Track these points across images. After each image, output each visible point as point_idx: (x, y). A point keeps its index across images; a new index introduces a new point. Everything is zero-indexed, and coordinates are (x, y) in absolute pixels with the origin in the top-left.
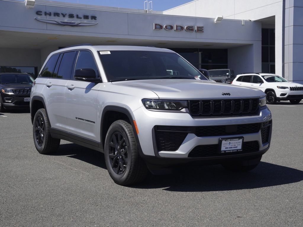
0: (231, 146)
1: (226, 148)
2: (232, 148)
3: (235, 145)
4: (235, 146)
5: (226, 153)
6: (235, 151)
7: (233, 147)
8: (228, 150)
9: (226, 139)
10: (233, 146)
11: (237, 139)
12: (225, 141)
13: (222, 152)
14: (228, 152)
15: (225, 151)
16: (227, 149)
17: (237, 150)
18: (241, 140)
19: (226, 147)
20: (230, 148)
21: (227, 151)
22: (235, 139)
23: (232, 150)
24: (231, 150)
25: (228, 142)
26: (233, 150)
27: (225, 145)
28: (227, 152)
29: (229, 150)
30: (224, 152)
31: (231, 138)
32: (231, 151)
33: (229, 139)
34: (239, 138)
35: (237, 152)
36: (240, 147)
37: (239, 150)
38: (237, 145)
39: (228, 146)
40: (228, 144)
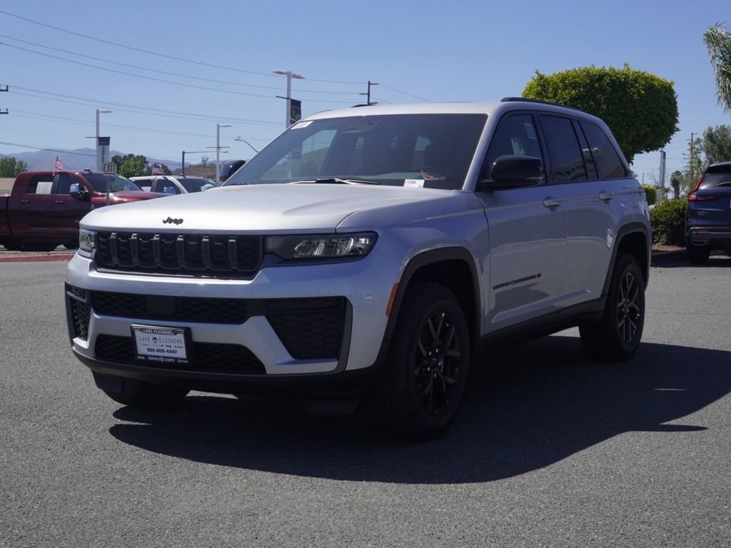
0: (162, 348)
1: (149, 350)
2: (163, 351)
3: (170, 346)
4: (169, 349)
5: (147, 361)
6: (169, 360)
7: (166, 350)
8: (154, 356)
13: (139, 357)
14: (153, 361)
15: (146, 356)
16: (150, 353)
17: (176, 359)
18: (181, 337)
19: (149, 347)
20: (157, 351)
21: (151, 356)
23: (163, 357)
24: (159, 357)
25: (150, 335)
26: (165, 357)
27: (145, 342)
28: (151, 358)
29: (157, 357)
30: (143, 358)
32: (162, 360)
35: (176, 364)
36: (181, 353)
37: (181, 359)
38: (175, 347)
39: (151, 345)
40: (152, 342)
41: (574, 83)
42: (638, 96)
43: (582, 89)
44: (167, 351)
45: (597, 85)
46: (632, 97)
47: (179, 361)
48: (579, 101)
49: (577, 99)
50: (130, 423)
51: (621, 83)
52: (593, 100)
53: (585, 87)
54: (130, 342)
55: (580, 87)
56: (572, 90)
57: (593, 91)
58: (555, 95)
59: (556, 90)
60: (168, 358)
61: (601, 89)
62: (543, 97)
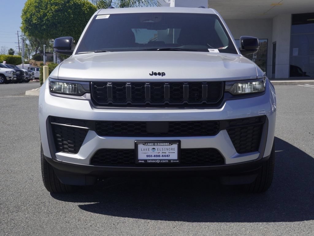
0: (158, 154)
1: (147, 156)
2: (159, 156)
3: (165, 153)
4: (164, 154)
5: (146, 163)
6: (164, 161)
8: (152, 160)
9: (145, 143)
10: (161, 155)
11: (166, 144)
12: (144, 145)
13: (140, 161)
14: (150, 163)
15: (146, 160)
16: (149, 158)
17: (169, 160)
18: (175, 146)
19: (148, 154)
20: (155, 156)
21: (150, 160)
22: (162, 144)
23: (159, 160)
24: (157, 160)
25: (150, 147)
26: (161, 160)
27: (145, 151)
29: (154, 160)
30: (143, 162)
31: (154, 142)
32: (158, 162)
33: (150, 143)
34: (171, 142)
35: (169, 163)
36: (174, 156)
37: (173, 160)
38: (169, 153)
39: (150, 153)
40: (151, 151)
41: (56, 3)
42: (87, 11)
43: (60, 6)
44: (163, 156)
45: (67, 5)
46: (84, 12)
47: (172, 161)
48: (59, 12)
49: (58, 11)
50: (89, 203)
51: (79, 5)
52: (66, 12)
53: (62, 5)
54: (134, 152)
55: (59, 5)
56: (55, 6)
57: (66, 7)
58: (46, 8)
59: (46, 5)
60: (163, 160)
61: (69, 7)
62: (39, 9)
